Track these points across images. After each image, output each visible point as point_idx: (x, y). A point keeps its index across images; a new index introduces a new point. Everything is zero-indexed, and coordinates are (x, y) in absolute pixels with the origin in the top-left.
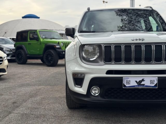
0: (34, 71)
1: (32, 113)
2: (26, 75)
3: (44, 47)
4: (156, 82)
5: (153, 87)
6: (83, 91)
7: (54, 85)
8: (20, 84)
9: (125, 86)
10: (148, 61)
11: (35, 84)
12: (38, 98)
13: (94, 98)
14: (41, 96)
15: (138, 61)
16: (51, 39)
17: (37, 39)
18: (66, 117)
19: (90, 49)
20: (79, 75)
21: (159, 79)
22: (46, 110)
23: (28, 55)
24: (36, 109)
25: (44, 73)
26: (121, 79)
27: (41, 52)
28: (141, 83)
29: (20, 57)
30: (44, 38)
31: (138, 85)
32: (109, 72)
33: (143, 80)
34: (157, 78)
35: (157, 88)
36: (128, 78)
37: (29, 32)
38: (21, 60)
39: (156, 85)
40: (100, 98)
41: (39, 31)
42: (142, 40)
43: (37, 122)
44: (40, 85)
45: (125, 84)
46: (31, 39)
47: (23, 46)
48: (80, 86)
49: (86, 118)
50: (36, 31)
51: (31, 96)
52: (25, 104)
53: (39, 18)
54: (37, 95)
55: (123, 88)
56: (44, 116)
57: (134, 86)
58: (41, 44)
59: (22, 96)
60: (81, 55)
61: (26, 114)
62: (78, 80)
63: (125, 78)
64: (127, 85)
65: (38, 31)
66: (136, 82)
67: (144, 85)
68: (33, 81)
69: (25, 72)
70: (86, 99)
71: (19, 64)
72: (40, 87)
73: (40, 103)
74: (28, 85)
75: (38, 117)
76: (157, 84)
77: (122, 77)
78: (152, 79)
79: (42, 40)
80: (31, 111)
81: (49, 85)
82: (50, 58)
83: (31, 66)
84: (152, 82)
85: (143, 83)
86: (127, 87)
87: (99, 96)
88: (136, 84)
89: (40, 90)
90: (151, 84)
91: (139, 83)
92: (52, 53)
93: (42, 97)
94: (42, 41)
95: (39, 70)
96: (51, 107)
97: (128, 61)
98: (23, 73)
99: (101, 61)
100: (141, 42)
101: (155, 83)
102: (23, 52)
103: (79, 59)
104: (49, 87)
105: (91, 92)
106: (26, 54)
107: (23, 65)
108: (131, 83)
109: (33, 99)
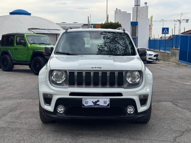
0: (20, 81)
1: (9, 127)
2: (10, 86)
3: (32, 53)
4: (108, 103)
5: (106, 106)
6: (51, 109)
7: (36, 99)
8: (2, 96)
9: (84, 105)
10: (104, 85)
11: (17, 97)
12: (18, 112)
13: (59, 115)
14: (20, 111)
15: (96, 85)
16: (40, 44)
17: (25, 44)
18: (38, 131)
19: (60, 73)
20: (49, 96)
21: (111, 100)
22: (22, 124)
23: (14, 62)
24: (13, 122)
25: (30, 83)
26: (81, 100)
27: (29, 59)
28: (96, 103)
29: (5, 63)
30: (32, 43)
31: (94, 105)
32: (72, 94)
33: (98, 101)
34: (109, 99)
35: (109, 107)
36: (86, 99)
37: (16, 36)
38: (7, 66)
39: (108, 105)
40: (64, 115)
41: (27, 36)
42: (100, 68)
43: (12, 134)
44: (22, 98)
45: (84, 104)
46: (17, 44)
47: (9, 51)
48: (49, 105)
49: (55, 131)
50: (23, 36)
51: (11, 110)
52: (4, 118)
53: (30, 14)
54: (17, 109)
55: (83, 107)
56: (19, 129)
57: (91, 106)
58: (28, 50)
59: (2, 110)
60: (50, 78)
61: (3, 127)
62: (48, 99)
63: (84, 99)
64: (86, 105)
65: (25, 35)
66: (93, 102)
67: (99, 105)
68: (16, 94)
69: (9, 82)
70: (53, 116)
71: (4, 70)
72: (21, 100)
73: (18, 118)
74: (10, 98)
75: (13, 130)
77: (82, 98)
78: (106, 100)
79: (29, 45)
80: (8, 125)
81: (31, 98)
82: (38, 66)
83: (18, 74)
84: (105, 102)
85: (98, 103)
86: (86, 106)
87: (63, 113)
88: (93, 104)
89: (21, 103)
90: (104, 104)
91: (95, 103)
92: (40, 60)
93: (22, 111)
94: (30, 47)
95: (25, 79)
96: (27, 121)
97: (88, 84)
98: (7, 83)
99: (66, 84)
100: (99, 69)
102: (9, 58)
103: (48, 82)
104: (30, 101)
105: (57, 109)
106: (12, 60)
107: (9, 72)
108: (89, 103)
109: (12, 113)
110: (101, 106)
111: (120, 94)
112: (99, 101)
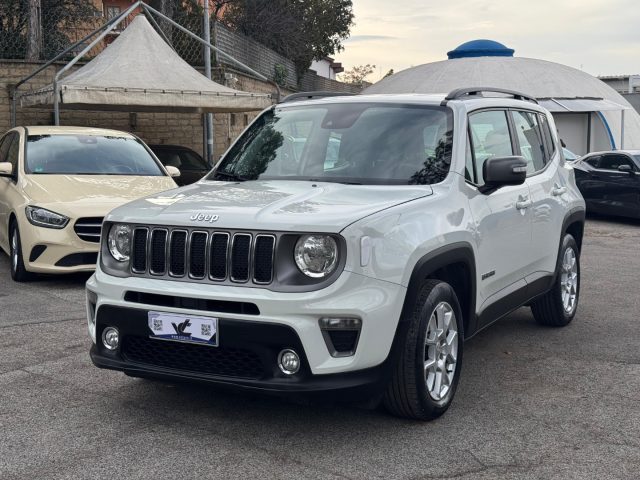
4: (213, 331)
5: (207, 342)
9: (152, 334)
21: (223, 325)
26: (144, 314)
28: (183, 329)
31: (178, 335)
32: (131, 296)
33: (187, 323)
34: (216, 320)
35: (217, 345)
36: (157, 313)
39: (213, 339)
42: (212, 221)
45: (152, 329)
57: (169, 336)
63: (152, 312)
64: (156, 333)
66: (174, 325)
67: (189, 335)
76: (215, 335)
78: (206, 322)
84: (205, 329)
85: (187, 330)
86: (157, 336)
88: (173, 332)
90: (203, 333)
91: (180, 328)
97: (179, 270)
100: (207, 224)
101: (212, 335)
108: (163, 327)
110: (194, 339)
111: (251, 308)
112: (189, 325)
